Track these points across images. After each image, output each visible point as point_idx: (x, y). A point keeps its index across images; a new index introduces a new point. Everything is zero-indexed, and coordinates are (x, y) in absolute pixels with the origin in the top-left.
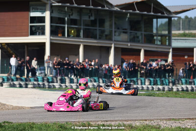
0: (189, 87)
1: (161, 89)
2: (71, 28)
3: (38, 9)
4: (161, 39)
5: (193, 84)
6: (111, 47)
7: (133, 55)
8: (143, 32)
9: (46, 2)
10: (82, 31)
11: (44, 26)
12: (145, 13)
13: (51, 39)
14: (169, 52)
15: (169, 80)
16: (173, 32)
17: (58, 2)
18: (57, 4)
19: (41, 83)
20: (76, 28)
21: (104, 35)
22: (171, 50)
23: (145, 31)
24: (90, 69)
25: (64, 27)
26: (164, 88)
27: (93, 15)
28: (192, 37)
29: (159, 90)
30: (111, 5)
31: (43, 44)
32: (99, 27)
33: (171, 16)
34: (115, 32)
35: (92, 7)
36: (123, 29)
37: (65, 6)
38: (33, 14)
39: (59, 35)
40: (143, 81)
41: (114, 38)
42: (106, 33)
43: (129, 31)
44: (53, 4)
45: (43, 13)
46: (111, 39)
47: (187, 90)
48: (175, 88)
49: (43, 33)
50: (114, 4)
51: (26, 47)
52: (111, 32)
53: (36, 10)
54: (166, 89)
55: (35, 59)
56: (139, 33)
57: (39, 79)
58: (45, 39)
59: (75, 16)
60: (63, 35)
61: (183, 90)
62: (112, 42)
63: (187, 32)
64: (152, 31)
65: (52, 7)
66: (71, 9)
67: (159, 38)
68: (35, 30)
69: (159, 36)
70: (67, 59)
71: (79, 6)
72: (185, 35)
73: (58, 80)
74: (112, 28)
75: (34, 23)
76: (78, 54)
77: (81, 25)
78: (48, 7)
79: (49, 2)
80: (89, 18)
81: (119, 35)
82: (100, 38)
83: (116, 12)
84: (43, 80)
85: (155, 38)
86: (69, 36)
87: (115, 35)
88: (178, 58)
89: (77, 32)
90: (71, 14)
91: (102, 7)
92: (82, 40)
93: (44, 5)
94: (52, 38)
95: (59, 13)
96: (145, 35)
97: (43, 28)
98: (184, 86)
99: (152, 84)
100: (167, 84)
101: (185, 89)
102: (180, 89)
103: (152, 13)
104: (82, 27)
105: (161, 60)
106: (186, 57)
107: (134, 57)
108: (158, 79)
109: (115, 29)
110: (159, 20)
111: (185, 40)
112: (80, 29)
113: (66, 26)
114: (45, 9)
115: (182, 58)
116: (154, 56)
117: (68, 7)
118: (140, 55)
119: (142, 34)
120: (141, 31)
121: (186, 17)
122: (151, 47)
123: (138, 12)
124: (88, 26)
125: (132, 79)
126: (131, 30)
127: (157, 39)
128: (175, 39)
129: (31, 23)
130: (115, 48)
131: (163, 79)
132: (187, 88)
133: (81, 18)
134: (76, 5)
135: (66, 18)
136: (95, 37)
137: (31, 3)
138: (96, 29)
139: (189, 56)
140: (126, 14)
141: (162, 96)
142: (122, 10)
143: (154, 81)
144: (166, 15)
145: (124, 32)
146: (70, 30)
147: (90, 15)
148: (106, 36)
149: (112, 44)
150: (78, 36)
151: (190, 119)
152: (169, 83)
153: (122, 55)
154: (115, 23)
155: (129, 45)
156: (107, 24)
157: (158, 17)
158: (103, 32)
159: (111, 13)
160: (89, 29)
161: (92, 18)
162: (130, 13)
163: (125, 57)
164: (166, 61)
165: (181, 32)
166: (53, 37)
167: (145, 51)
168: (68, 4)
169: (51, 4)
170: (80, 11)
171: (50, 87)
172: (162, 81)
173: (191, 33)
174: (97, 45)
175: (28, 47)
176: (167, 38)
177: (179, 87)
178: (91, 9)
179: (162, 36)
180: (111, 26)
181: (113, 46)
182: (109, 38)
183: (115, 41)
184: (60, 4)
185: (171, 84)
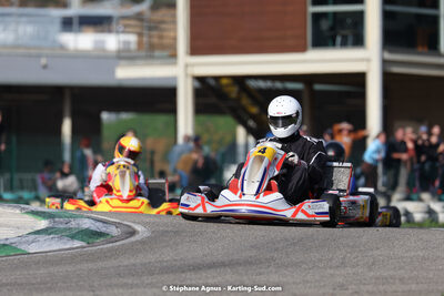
11: (361, 14)
13: (385, 62)
31: (359, 79)
49: (358, 40)
58: (367, 59)
68: (332, 28)
75: (326, 3)
94: (388, 56)
97: (358, 20)
166: (391, 52)
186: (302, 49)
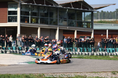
0: (104, 53)
1: (87, 54)
2: (33, 17)
3: (13, 6)
4: (87, 24)
5: (106, 51)
6: (57, 29)
7: (70, 34)
8: (76, 20)
9: (18, 2)
10: (39, 19)
11: (17, 16)
12: (78, 9)
13: (20, 24)
14: (92, 32)
15: (92, 49)
16: (94, 20)
17: (25, 2)
18: (25, 4)
19: (14, 50)
20: (36, 18)
21: (53, 22)
22: (93, 31)
23: (77, 20)
24: (44, 42)
25: (29, 17)
26: (89, 53)
27: (46, 10)
28: (106, 23)
29: (86, 54)
30: (57, 4)
31: (16, 27)
32: (50, 17)
33: (93, 10)
34: (59, 20)
35: (46, 5)
36: (64, 19)
37: (29, 5)
38: (10, 10)
39: (26, 22)
40: (76, 49)
41: (59, 24)
42: (54, 21)
43: (68, 19)
44: (22, 4)
45: (16, 9)
46: (57, 24)
47: (103, 55)
48: (95, 54)
49: (16, 21)
50: (59, 3)
51: (5, 29)
52: (57, 20)
53: (12, 7)
54: (90, 54)
55: (11, 36)
56: (74, 21)
57: (14, 48)
58: (17, 24)
59: (35, 11)
60: (28, 22)
61: (100, 55)
62: (57, 26)
63: (103, 20)
64: (82, 20)
65: (21, 5)
66: (33, 6)
67: (86, 24)
68: (11, 19)
69: (86, 22)
70: (30, 36)
71: (37, 5)
72: (101, 22)
73: (25, 49)
74: (57, 18)
75: (11, 15)
76: (37, 33)
77: (39, 16)
78: (19, 5)
79: (19, 2)
80: (44, 12)
81: (62, 22)
82: (50, 24)
83: (60, 8)
84: (16, 49)
85: (83, 24)
86: (31, 22)
87: (59, 22)
88: (97, 36)
89: (36, 20)
90: (33, 9)
91: (51, 5)
92: (39, 25)
93: (17, 4)
95: (25, 9)
96: (77, 22)
97: (16, 18)
98: (101, 53)
99: (82, 51)
100: (91, 51)
101: (101, 54)
102: (98, 54)
103: (82, 9)
104: (39, 17)
105: (87, 37)
106: (102, 35)
107: (71, 35)
108: (85, 48)
109: (59, 18)
110: (85, 13)
111: (102, 25)
112: (39, 18)
113: (30, 16)
114: (17, 7)
115: (99, 36)
116: (83, 34)
117: (31, 5)
118: (74, 34)
119: (75, 21)
120: (75, 19)
121: (102, 11)
122: (81, 29)
123: (73, 8)
124: (43, 16)
125: (70, 48)
126: (69, 19)
127: (84, 24)
128: (95, 25)
129: (8, 15)
130: (60, 30)
131: (88, 48)
132: (102, 53)
133: (39, 12)
134: (36, 4)
135: (30, 12)
136: (47, 23)
137: (9, 3)
138: (48, 19)
139: (103, 35)
140: (66, 9)
141: (87, 59)
142: (63, 7)
143: (83, 49)
144: (90, 10)
145: (65, 20)
146: (32, 19)
147: (44, 10)
148: (54, 22)
149: (57, 27)
150: (37, 22)
151: (104, 72)
152: (92, 50)
153: (64, 34)
154: (59, 15)
155: (68, 28)
156: (55, 15)
157: (85, 11)
158: (52, 20)
159: (57, 9)
160: (43, 18)
161: (46, 12)
162: (68, 9)
163: (65, 35)
164: (90, 37)
165: (99, 20)
166: (22, 23)
167: (77, 32)
168: (31, 4)
169: (21, 3)
170: (38, 7)
171: (20, 53)
172: (88, 49)
173: (105, 21)
174: (48, 28)
175: (7, 29)
176: (91, 24)
177: (97, 53)
178: (45, 7)
179: (87, 22)
180: (57, 16)
181: (58, 28)
182: (56, 23)
183: (59, 25)
184: (26, 4)
185: (93, 51)
186: (7, 22)
